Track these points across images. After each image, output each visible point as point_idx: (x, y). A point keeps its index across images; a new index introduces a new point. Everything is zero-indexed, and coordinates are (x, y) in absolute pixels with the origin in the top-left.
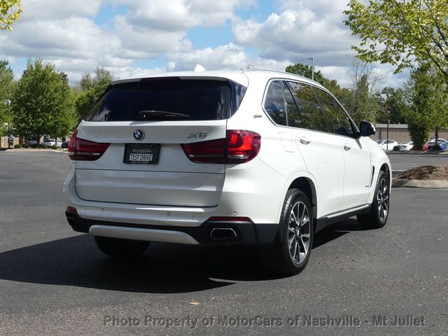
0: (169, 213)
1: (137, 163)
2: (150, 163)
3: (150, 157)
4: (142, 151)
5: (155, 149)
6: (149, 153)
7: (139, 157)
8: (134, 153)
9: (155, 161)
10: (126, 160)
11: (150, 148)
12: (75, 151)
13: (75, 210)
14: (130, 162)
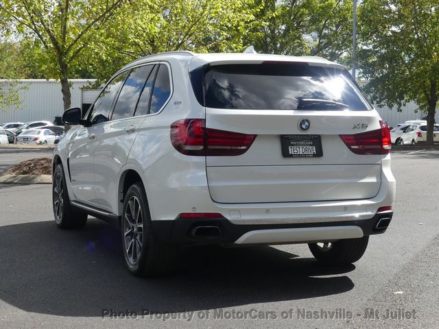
1: (299, 156)
2: (315, 156)
3: (313, 150)
4: (302, 143)
5: (316, 141)
6: (311, 145)
7: (301, 150)
8: (293, 145)
9: (319, 154)
10: (286, 154)
11: (311, 140)
12: (205, 145)
13: (219, 215)
14: (291, 156)
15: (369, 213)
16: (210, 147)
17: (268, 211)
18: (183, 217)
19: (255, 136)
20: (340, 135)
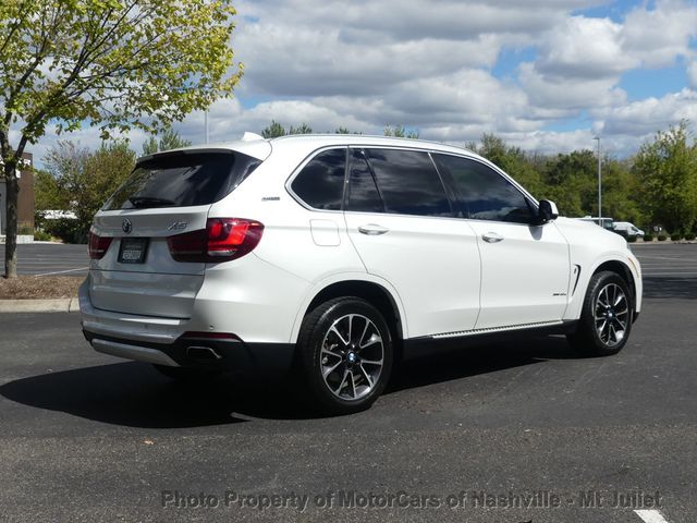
0: (147, 326)
1: (128, 261)
3: (138, 254)
6: (138, 249)
7: (130, 255)
9: (143, 260)
10: (120, 258)
15: (170, 337)
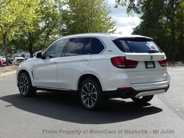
1: (150, 68)
4: (150, 64)
7: (150, 66)
8: (148, 64)
9: (154, 67)
11: (152, 63)
12: (126, 65)
13: (131, 88)
14: (148, 68)
16: (127, 66)
17: (144, 86)
18: (119, 89)
19: (139, 61)
20: (158, 61)
